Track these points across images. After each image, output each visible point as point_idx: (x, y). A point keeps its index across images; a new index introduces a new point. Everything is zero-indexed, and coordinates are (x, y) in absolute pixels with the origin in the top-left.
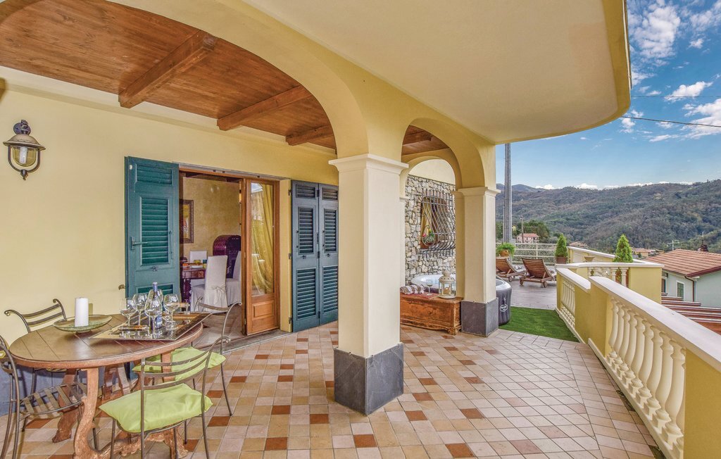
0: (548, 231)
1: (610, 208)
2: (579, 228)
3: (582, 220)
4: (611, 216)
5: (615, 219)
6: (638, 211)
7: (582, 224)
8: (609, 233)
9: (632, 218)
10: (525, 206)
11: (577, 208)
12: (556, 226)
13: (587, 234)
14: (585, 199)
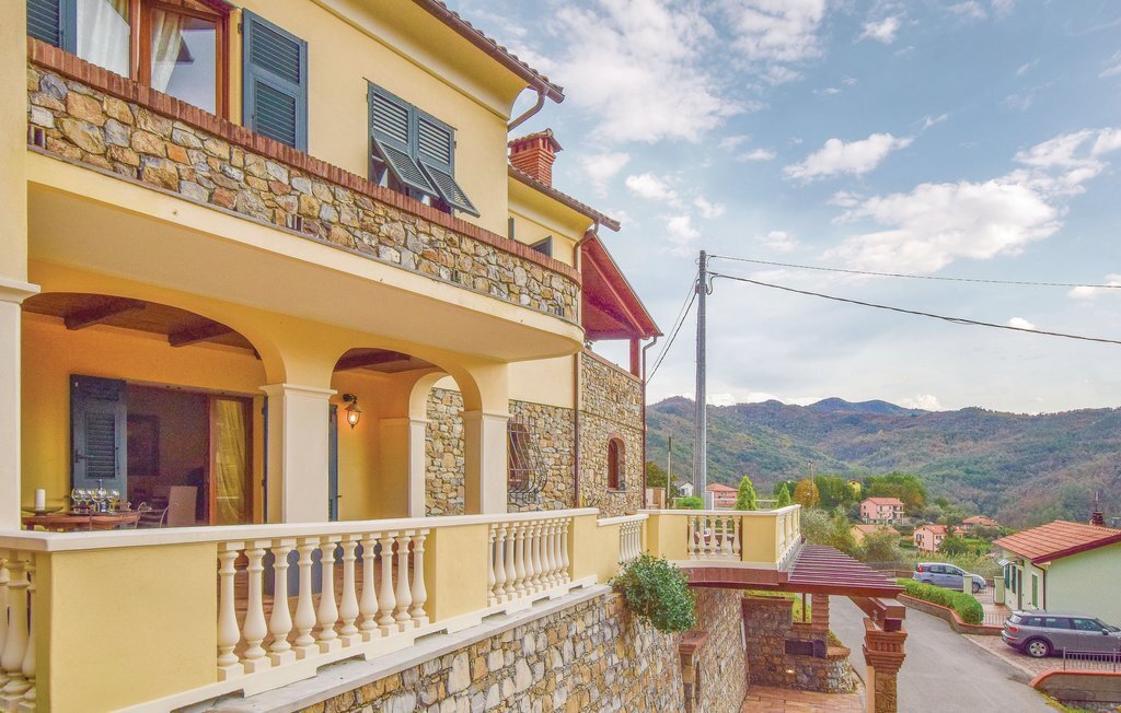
0: (923, 494)
1: (1050, 450)
2: (989, 490)
3: (995, 474)
4: (1054, 467)
5: (1061, 473)
6: (1105, 457)
7: (995, 482)
8: (1048, 498)
9: (1094, 472)
10: (886, 443)
11: (988, 451)
12: (945, 485)
13: (1006, 501)
14: (1003, 431)
